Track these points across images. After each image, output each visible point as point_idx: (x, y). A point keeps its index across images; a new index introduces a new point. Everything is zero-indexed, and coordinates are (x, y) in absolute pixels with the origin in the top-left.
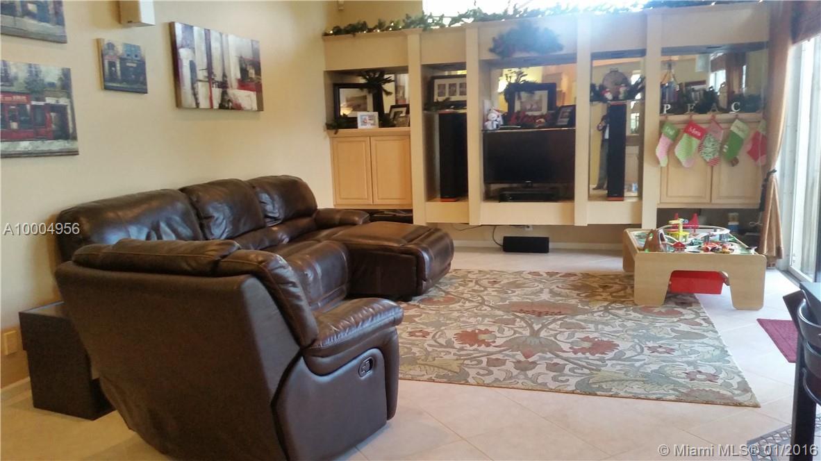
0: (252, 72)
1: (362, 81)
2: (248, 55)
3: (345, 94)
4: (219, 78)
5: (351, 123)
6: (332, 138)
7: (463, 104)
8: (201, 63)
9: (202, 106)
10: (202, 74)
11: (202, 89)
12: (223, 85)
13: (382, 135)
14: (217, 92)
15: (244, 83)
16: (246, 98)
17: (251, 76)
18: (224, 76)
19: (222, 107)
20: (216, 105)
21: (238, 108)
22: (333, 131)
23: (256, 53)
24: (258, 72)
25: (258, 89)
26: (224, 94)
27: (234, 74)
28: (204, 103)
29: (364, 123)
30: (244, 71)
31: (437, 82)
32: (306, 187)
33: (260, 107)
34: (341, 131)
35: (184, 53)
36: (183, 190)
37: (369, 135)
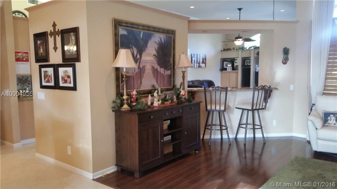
0: (204, 60)
1: (229, 60)
2: (204, 57)
3: (225, 63)
4: (198, 62)
5: (226, 69)
6: (221, 73)
7: (250, 66)
8: (196, 60)
9: (195, 67)
10: (196, 62)
11: (195, 64)
12: (199, 63)
13: (232, 72)
14: (198, 64)
15: (203, 63)
16: (203, 65)
17: (204, 61)
18: (199, 62)
19: (198, 67)
20: (197, 67)
21: (201, 67)
22: (221, 71)
23: (206, 57)
24: (206, 60)
25: (205, 63)
26: (199, 65)
27: (201, 61)
28: (196, 67)
29: (229, 69)
30: (203, 60)
31: (246, 61)
32: (213, 82)
33: (205, 67)
34: (223, 71)
35: (193, 59)
36: (191, 81)
37: (229, 72)
